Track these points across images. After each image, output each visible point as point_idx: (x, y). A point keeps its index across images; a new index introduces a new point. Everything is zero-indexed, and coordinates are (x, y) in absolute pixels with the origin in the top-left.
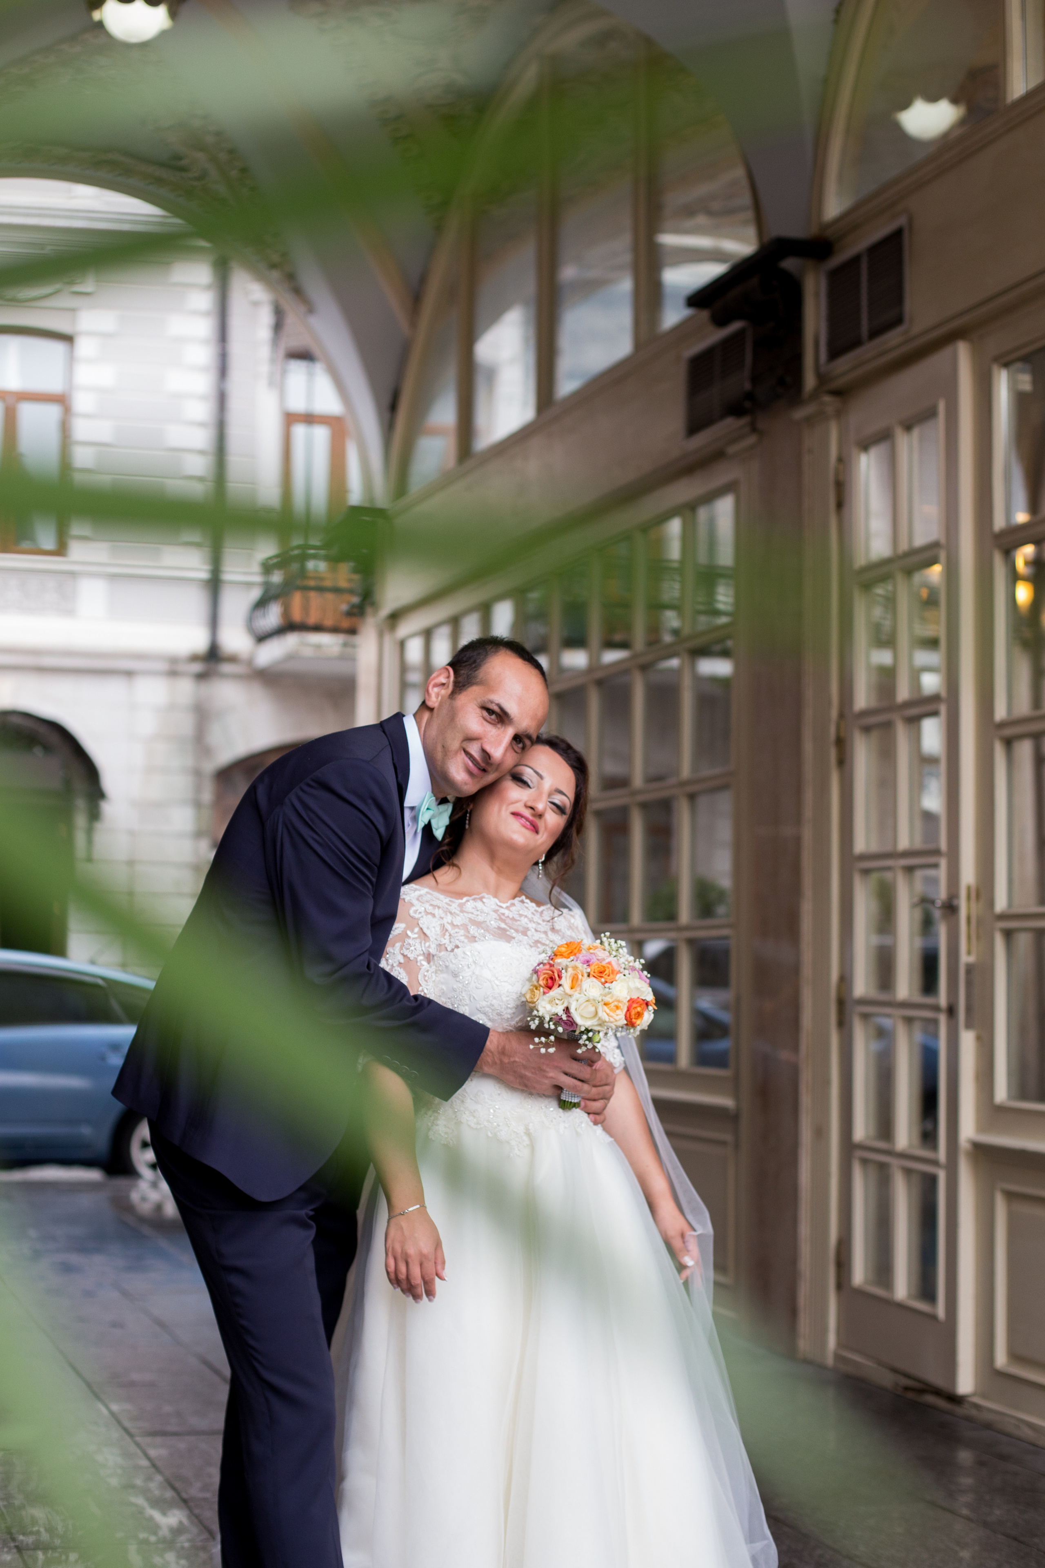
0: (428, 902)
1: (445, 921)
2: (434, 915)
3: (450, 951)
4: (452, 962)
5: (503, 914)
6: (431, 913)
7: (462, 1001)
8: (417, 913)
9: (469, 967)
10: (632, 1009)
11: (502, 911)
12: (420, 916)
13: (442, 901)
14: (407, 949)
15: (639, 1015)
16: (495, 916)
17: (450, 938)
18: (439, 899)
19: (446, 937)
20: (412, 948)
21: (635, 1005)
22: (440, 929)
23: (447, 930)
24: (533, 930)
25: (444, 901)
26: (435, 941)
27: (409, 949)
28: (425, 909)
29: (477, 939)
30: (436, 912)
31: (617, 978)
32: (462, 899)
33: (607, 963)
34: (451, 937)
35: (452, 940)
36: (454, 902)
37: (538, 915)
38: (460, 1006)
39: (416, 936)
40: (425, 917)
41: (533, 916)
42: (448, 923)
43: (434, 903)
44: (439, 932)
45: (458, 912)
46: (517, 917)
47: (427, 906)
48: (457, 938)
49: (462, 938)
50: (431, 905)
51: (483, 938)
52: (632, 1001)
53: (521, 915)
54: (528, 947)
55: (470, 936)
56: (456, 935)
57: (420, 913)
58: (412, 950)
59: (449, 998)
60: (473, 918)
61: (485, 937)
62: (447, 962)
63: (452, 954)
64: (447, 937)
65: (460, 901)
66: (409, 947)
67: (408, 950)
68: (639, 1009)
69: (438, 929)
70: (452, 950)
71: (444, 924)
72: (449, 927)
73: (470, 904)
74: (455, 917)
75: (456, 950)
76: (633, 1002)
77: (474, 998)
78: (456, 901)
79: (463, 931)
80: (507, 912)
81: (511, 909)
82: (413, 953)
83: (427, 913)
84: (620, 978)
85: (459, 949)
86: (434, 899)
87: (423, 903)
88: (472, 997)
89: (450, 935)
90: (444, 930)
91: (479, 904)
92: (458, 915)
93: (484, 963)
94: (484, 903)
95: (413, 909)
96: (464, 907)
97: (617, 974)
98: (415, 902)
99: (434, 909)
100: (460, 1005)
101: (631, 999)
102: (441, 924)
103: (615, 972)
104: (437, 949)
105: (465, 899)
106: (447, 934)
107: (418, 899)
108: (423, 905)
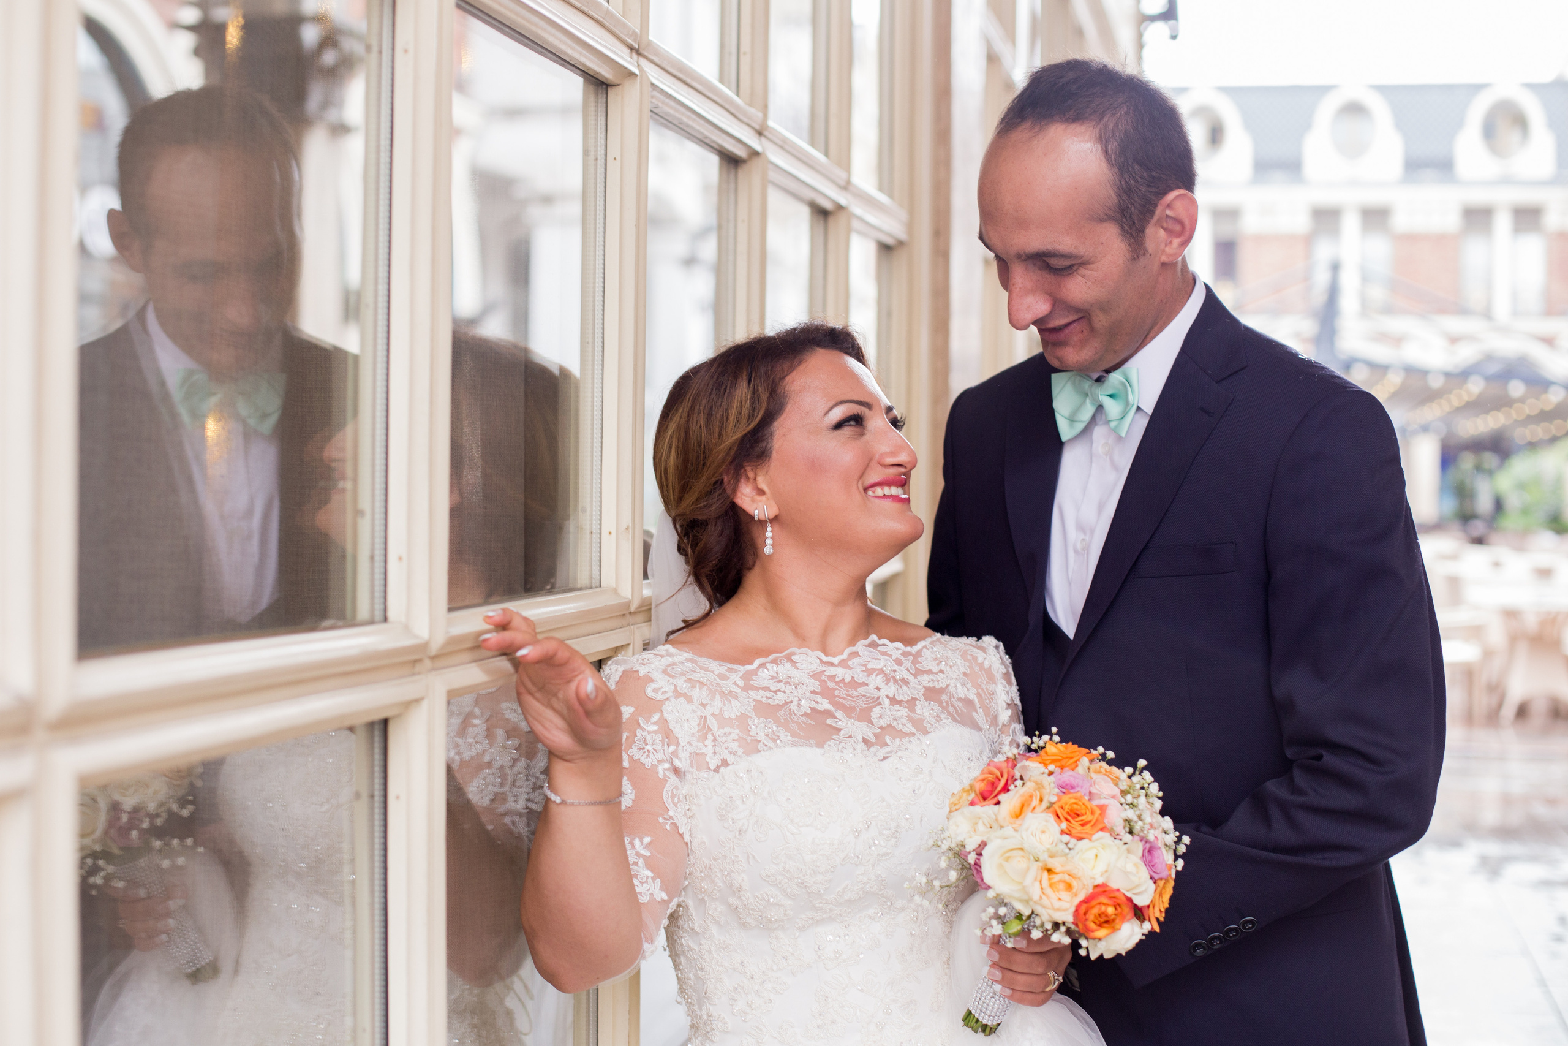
0: (685, 675)
1: (708, 712)
2: (689, 700)
3: (714, 771)
4: (716, 792)
5: (832, 678)
6: (685, 696)
7: (736, 864)
8: (660, 693)
9: (743, 802)
10: (1094, 903)
11: (831, 671)
12: (664, 697)
13: (713, 672)
14: (640, 749)
15: (1106, 922)
16: (815, 685)
17: (714, 745)
18: (706, 669)
19: (707, 742)
20: (649, 747)
21: (1104, 900)
22: (699, 725)
23: (710, 729)
24: (887, 702)
25: (717, 672)
26: (688, 745)
27: (644, 748)
28: (675, 686)
29: (760, 746)
30: (696, 693)
31: (1095, 837)
32: (751, 663)
33: (1097, 806)
34: (717, 743)
35: (718, 749)
36: (736, 671)
37: (907, 663)
38: (732, 874)
39: (655, 728)
40: (673, 699)
41: (896, 667)
42: (713, 714)
43: (695, 676)
44: (695, 729)
45: (738, 690)
46: (861, 677)
47: (681, 682)
48: (726, 745)
49: (735, 746)
50: (689, 680)
51: (771, 744)
52: (1102, 890)
53: (869, 672)
54: (861, 746)
55: (749, 739)
56: (724, 739)
57: (664, 693)
58: (648, 751)
59: (715, 859)
60: (764, 700)
61: (774, 741)
62: (707, 791)
63: (717, 776)
64: (709, 742)
65: (749, 667)
66: (644, 745)
67: (642, 752)
68: (1110, 910)
69: (694, 724)
70: (717, 770)
71: (705, 717)
72: (713, 723)
73: (766, 672)
74: (730, 702)
75: (722, 769)
76: (1104, 892)
77: (754, 857)
78: (742, 668)
79: (737, 731)
80: (839, 672)
81: (850, 663)
82: (651, 755)
83: (677, 694)
84: (1101, 838)
85: (729, 768)
86: (698, 670)
87: (672, 677)
88: (750, 856)
89: (715, 739)
90: (704, 729)
91: (785, 669)
92: (736, 697)
93: (769, 793)
94: (793, 663)
95: (653, 686)
96: (754, 677)
97: (1102, 830)
98: (656, 675)
99: (693, 687)
100: (732, 871)
101: (1104, 885)
102: (701, 716)
103: (1101, 826)
104: (691, 762)
105: (757, 663)
106: (710, 737)
107: (665, 672)
108: (672, 680)
